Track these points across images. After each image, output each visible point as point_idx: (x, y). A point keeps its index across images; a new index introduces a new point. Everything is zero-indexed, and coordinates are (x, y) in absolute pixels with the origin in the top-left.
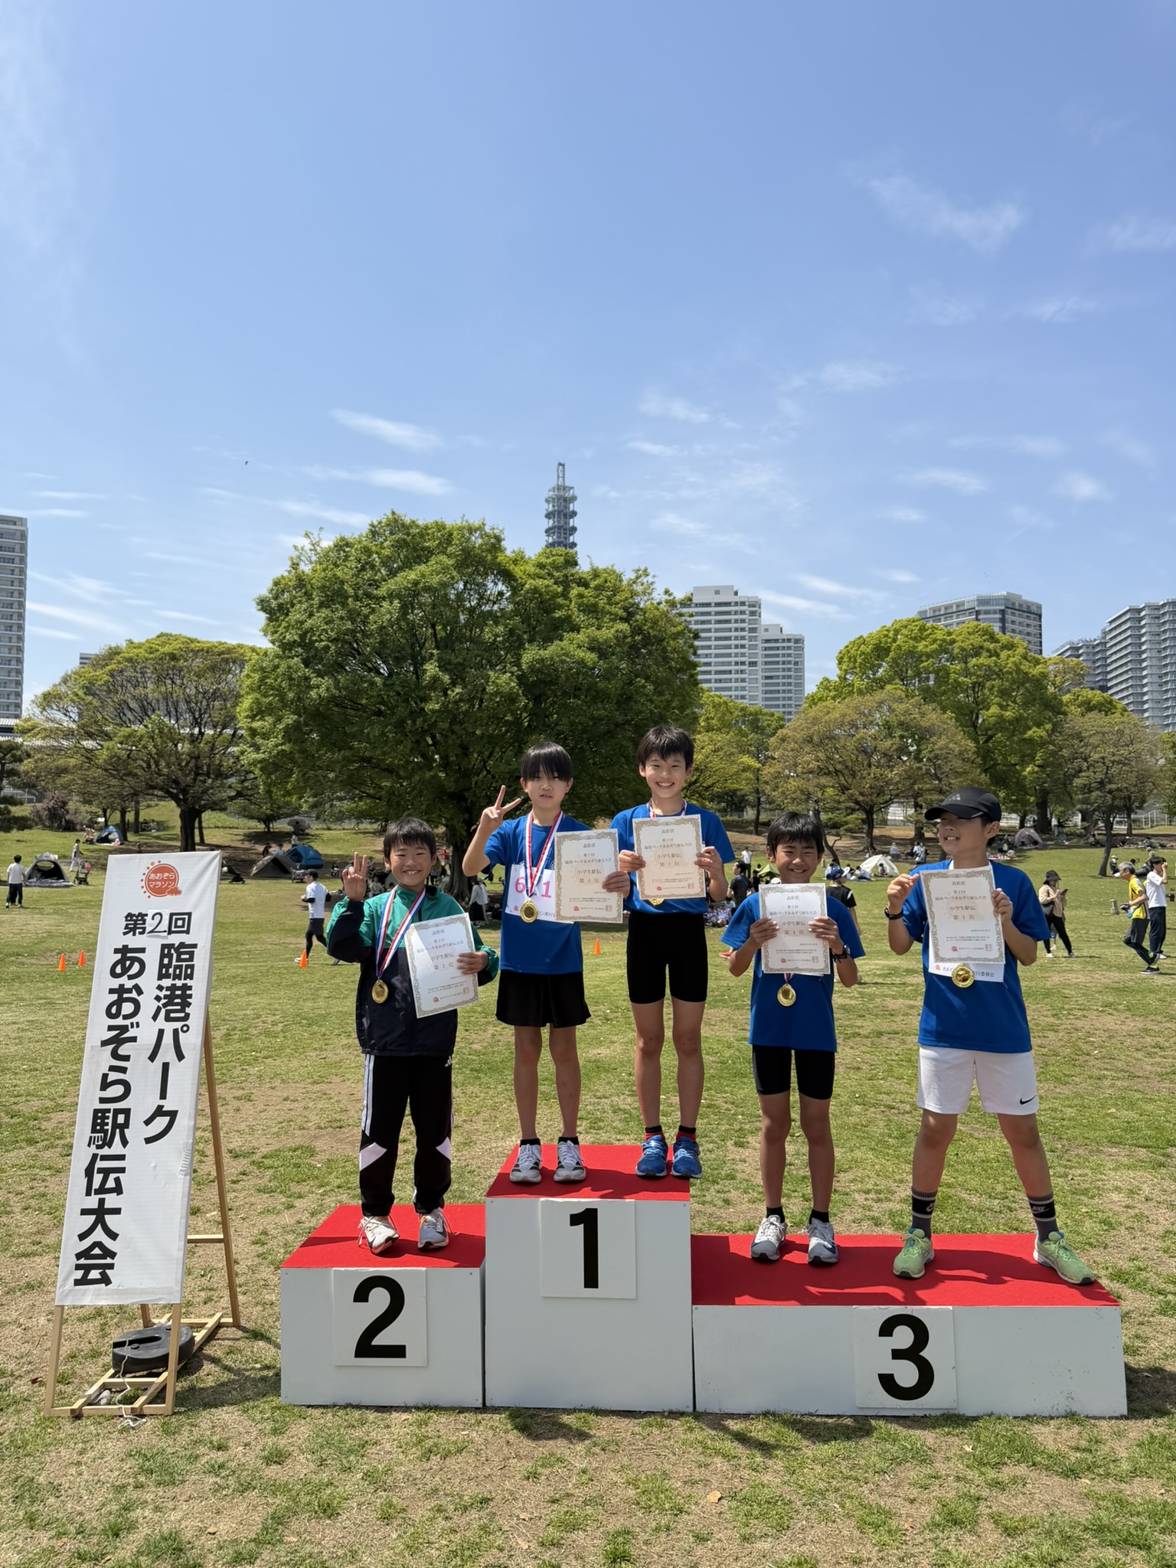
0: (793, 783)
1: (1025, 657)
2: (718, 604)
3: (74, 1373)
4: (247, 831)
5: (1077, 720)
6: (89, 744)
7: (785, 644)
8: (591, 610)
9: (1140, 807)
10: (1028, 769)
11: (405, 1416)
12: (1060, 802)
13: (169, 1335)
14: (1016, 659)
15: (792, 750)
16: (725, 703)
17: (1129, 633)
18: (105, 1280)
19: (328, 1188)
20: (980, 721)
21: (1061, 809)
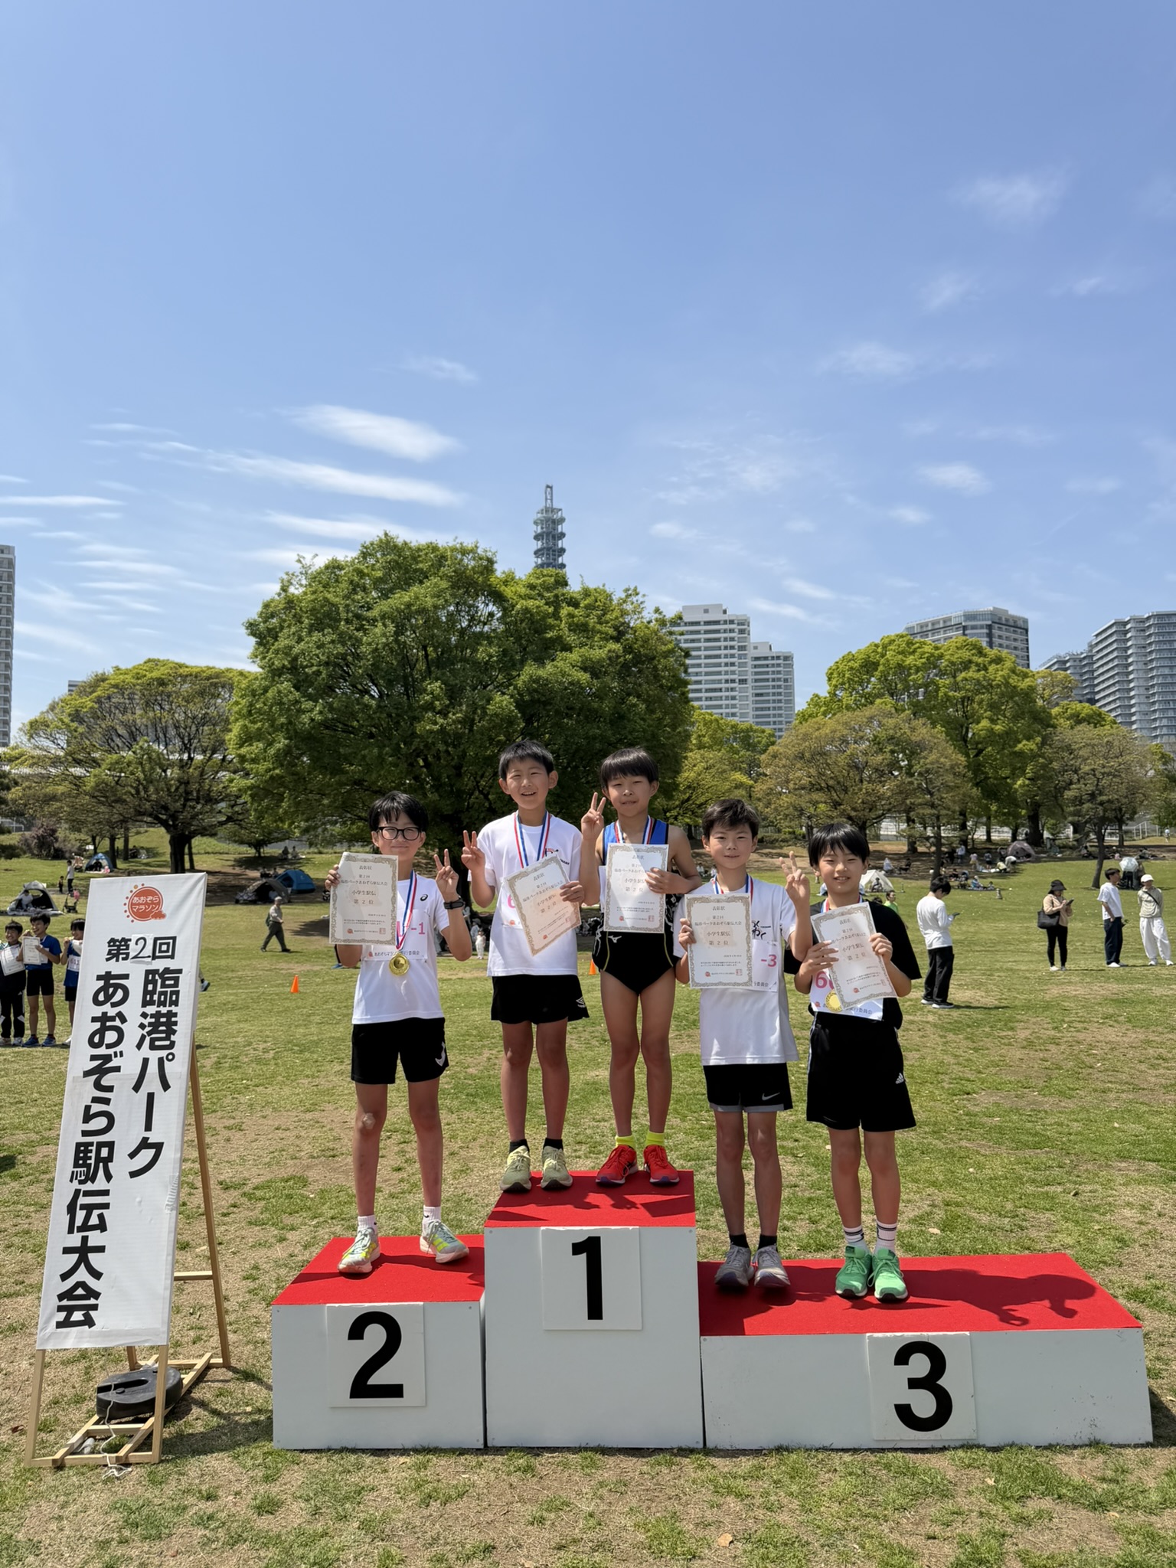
0: (785, 800)
1: (1013, 671)
2: (707, 623)
3: (57, 1420)
4: (237, 856)
5: (1066, 733)
6: (78, 771)
7: (774, 662)
8: (581, 628)
9: (1131, 819)
10: (1019, 782)
11: (402, 1459)
12: (1051, 815)
13: (155, 1378)
14: (1005, 672)
15: (784, 766)
16: (717, 720)
17: (1115, 646)
18: (89, 1322)
19: (322, 1219)
20: (970, 735)
21: (1053, 821)
